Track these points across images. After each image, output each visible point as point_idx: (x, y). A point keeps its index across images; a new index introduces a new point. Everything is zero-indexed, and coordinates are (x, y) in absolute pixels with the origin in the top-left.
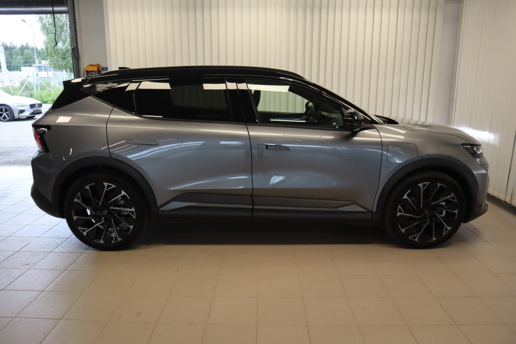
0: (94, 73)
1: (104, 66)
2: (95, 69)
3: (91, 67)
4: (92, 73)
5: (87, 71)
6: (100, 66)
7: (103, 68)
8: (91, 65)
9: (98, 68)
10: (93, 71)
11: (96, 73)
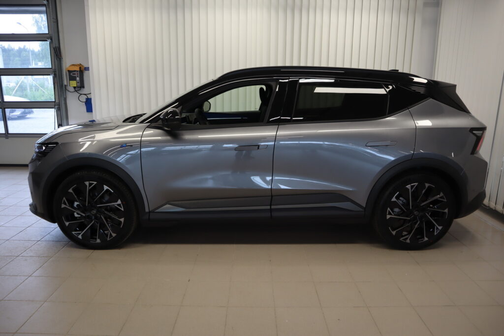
0: (76, 73)
1: (86, 66)
2: (77, 69)
3: (73, 66)
4: (74, 73)
5: (69, 71)
6: (83, 66)
7: (85, 68)
8: (73, 65)
9: (80, 68)
10: (75, 71)
11: (78, 73)
